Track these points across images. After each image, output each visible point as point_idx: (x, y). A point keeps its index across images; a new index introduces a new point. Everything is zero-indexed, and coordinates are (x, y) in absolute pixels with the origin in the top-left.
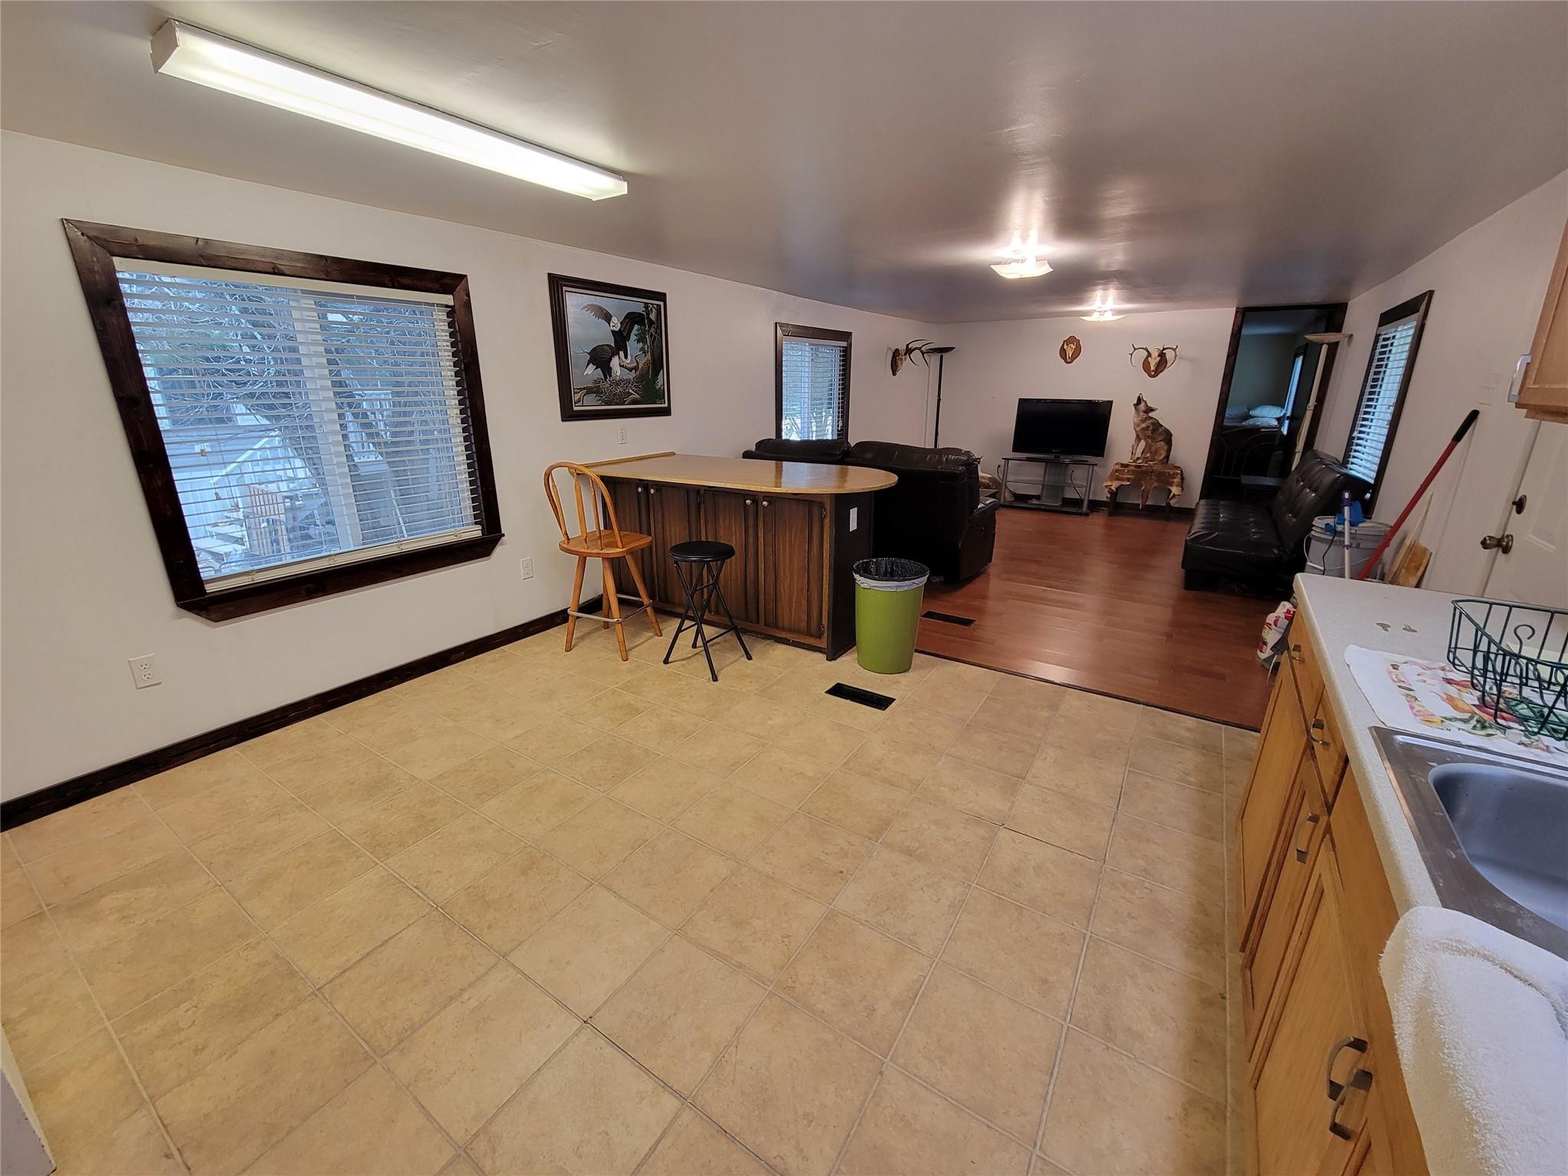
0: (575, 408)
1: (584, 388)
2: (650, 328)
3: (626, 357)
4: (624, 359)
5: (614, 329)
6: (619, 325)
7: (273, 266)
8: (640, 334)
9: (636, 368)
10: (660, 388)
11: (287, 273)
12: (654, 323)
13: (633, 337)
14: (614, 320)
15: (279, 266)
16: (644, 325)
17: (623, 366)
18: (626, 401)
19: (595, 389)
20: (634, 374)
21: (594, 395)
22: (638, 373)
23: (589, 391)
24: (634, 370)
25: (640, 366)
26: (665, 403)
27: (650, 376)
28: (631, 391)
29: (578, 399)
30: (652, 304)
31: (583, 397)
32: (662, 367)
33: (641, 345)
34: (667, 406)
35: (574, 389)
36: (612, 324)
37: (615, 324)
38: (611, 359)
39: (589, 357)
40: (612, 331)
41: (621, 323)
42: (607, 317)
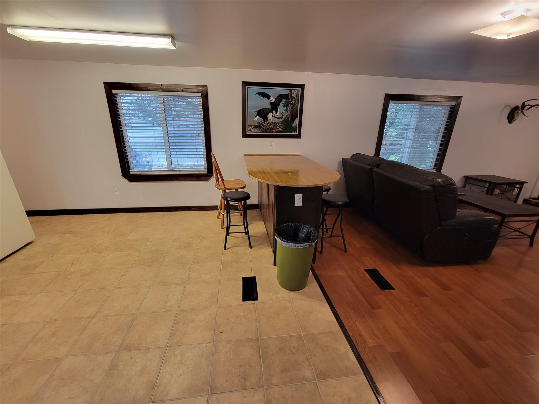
0: (247, 133)
1: (253, 126)
2: (292, 100)
3: (276, 113)
4: (275, 114)
5: (272, 101)
6: (274, 100)
7: (147, 88)
8: (285, 103)
9: (281, 118)
10: (294, 126)
11: (151, 90)
12: (294, 98)
13: (281, 104)
14: (272, 98)
15: (149, 88)
16: (289, 99)
17: (274, 117)
18: (274, 131)
19: (258, 126)
20: (280, 120)
21: (258, 128)
22: (282, 120)
23: (255, 126)
24: (280, 119)
25: (284, 117)
26: (296, 133)
27: (289, 121)
28: (277, 127)
29: (250, 130)
30: (294, 90)
31: (252, 129)
32: (297, 117)
33: (286, 108)
34: (297, 134)
35: (248, 126)
36: (270, 99)
37: (272, 99)
38: (268, 114)
39: (257, 113)
40: (270, 103)
41: (275, 99)
42: (268, 97)
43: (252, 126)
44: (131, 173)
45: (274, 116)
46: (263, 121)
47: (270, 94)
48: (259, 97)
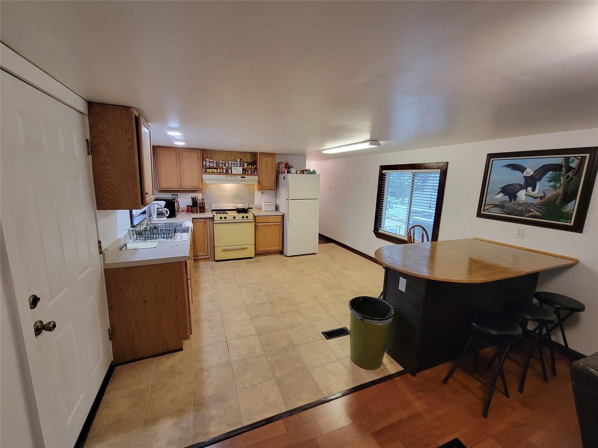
0: (483, 213)
1: (493, 204)
3: (533, 190)
4: (531, 191)
5: (527, 175)
6: (532, 173)
8: (553, 177)
9: (541, 198)
14: (528, 170)
16: (561, 170)
17: (529, 196)
18: (525, 215)
19: (501, 206)
20: (538, 200)
21: (499, 208)
22: (543, 200)
23: (495, 206)
24: (539, 198)
25: (547, 196)
26: (570, 223)
27: (557, 203)
28: (532, 210)
29: (487, 209)
30: (575, 157)
31: (490, 208)
32: (575, 198)
33: (553, 183)
34: (572, 224)
35: (485, 204)
36: (525, 172)
37: (528, 172)
38: (518, 191)
39: (500, 190)
40: (524, 177)
41: (534, 172)
42: (522, 169)
43: (490, 205)
44: (379, 231)
45: (528, 194)
46: (508, 200)
47: (524, 165)
48: (509, 170)
